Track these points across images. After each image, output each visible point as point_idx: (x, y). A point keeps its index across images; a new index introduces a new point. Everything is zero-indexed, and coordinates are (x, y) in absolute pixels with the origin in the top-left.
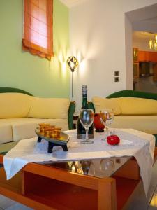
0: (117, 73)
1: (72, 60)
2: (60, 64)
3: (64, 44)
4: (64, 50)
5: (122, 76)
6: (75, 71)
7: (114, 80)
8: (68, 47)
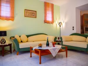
0: (73, 27)
1: (60, 23)
2: (57, 25)
3: (58, 18)
4: (58, 20)
5: (75, 28)
6: (61, 26)
7: (72, 29)
8: (59, 18)
